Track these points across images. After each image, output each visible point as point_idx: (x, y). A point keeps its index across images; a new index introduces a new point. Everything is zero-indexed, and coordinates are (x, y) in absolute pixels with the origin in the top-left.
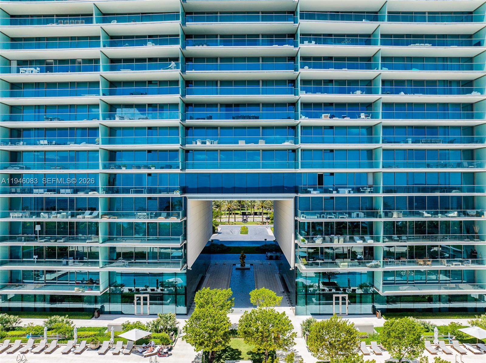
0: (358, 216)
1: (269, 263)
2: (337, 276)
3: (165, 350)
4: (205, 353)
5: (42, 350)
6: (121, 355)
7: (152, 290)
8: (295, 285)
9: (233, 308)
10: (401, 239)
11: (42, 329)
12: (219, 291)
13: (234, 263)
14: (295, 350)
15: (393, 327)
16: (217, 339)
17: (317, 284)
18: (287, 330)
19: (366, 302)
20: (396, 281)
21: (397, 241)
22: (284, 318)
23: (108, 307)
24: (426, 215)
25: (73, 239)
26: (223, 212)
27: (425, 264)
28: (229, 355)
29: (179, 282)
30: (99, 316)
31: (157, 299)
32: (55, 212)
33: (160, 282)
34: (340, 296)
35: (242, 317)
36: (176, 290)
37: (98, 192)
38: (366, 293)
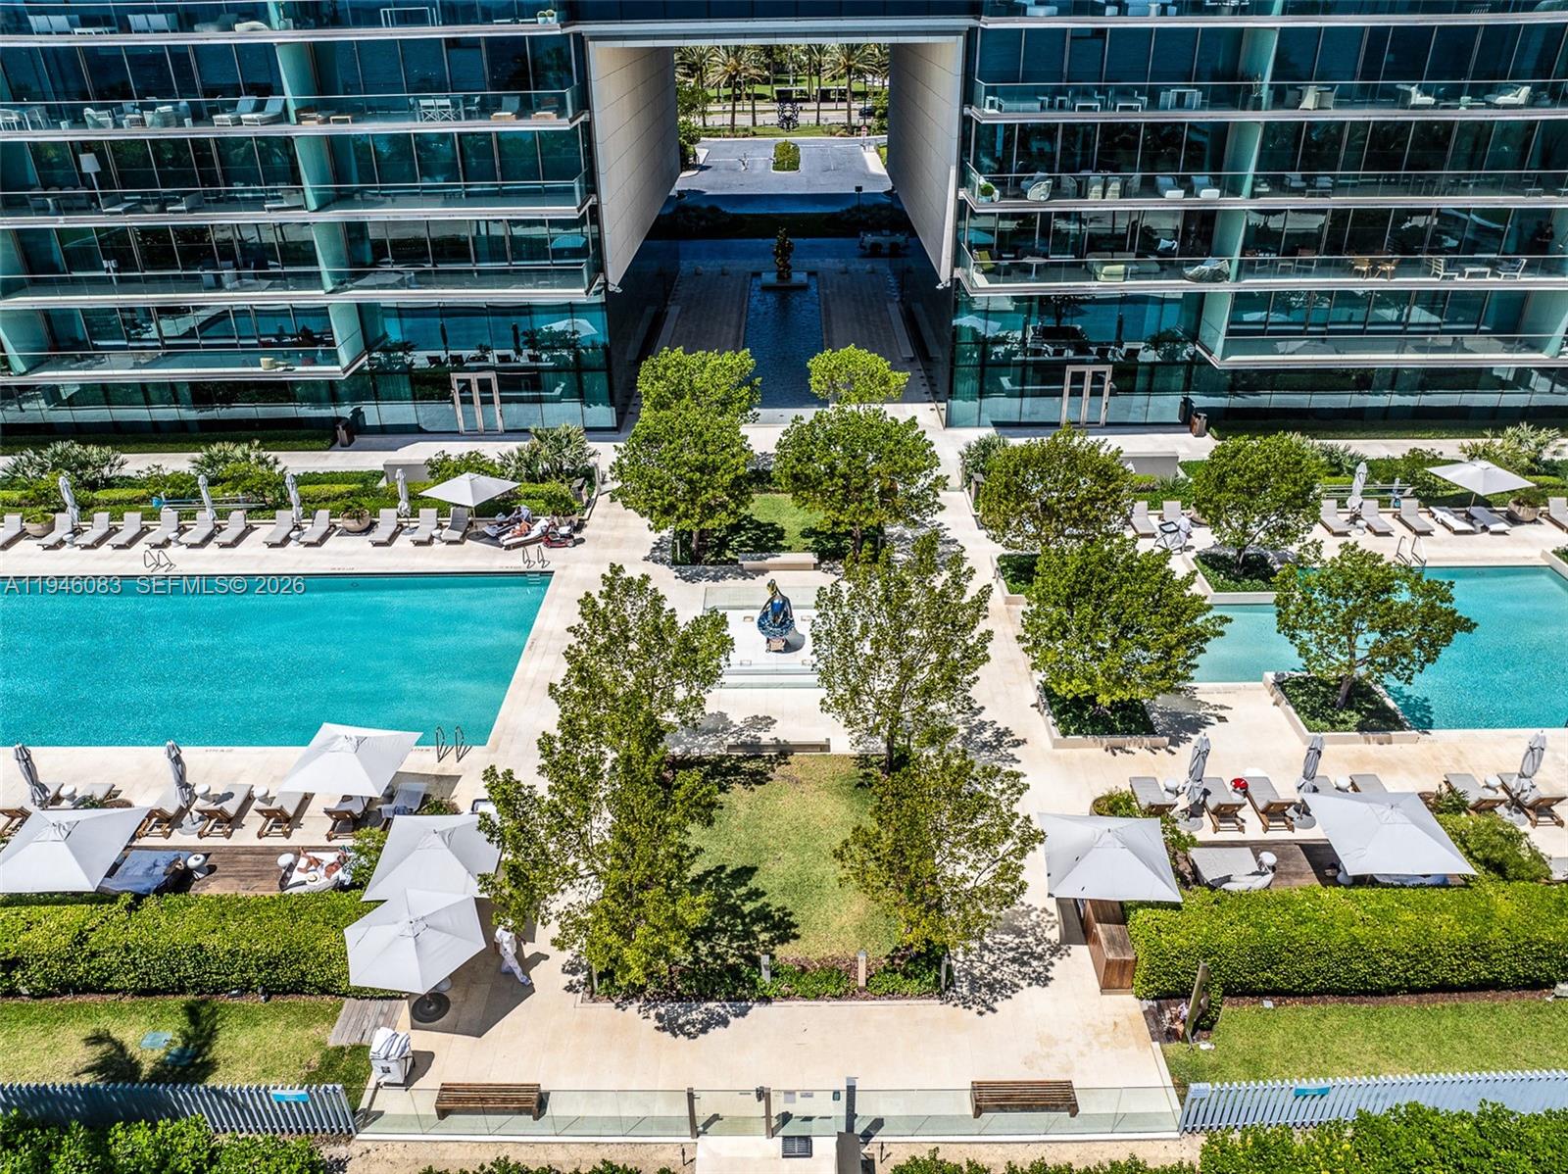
0: (1180, 102)
1: (868, 267)
2: (1083, 307)
3: (564, 530)
4: (678, 534)
5: (209, 538)
6: (437, 545)
7: (504, 359)
8: (949, 336)
9: (755, 410)
10: (1314, 187)
11: (190, 480)
12: (714, 359)
13: (753, 269)
14: (941, 524)
15: (1238, 462)
16: (714, 497)
17: (1019, 335)
18: (919, 471)
19: (1165, 390)
20: (1272, 324)
21: (1299, 192)
22: (912, 434)
23: (374, 413)
24: (1418, 98)
25: (218, 201)
26: (712, 93)
27: (1373, 272)
28: (750, 538)
29: (583, 334)
30: (351, 441)
31: (523, 384)
32: (132, 102)
33: (525, 334)
34: (1089, 370)
35: (785, 433)
36: (577, 356)
37: (268, 23)
38: (1170, 362)
